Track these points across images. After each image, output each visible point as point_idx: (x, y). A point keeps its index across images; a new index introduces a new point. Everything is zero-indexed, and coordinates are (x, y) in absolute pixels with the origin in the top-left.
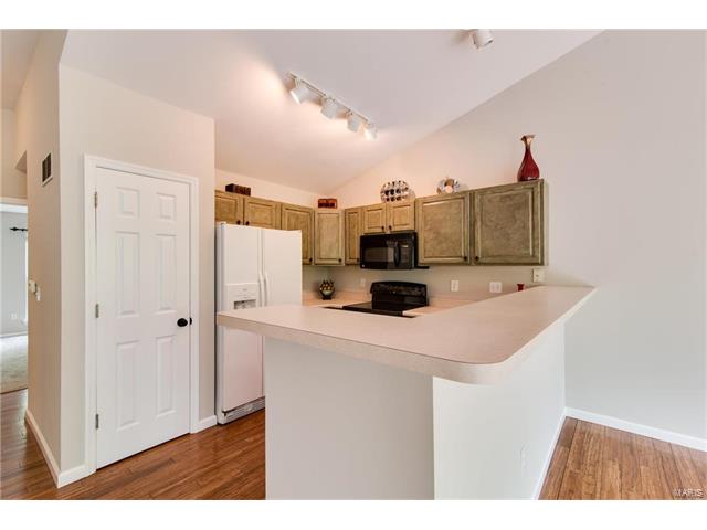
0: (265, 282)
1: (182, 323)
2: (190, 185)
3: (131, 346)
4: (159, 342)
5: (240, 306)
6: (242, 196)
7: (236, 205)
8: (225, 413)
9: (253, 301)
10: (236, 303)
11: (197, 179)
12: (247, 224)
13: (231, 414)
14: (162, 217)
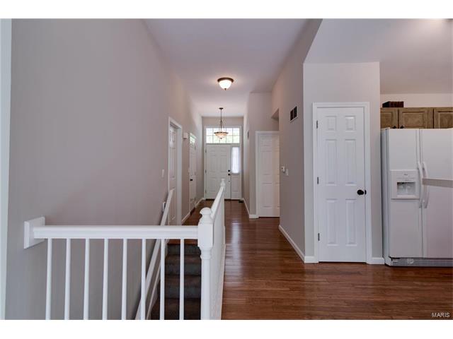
0: (423, 169)
1: (360, 192)
2: (364, 107)
3: (333, 201)
4: (348, 201)
5: (401, 187)
6: (397, 109)
7: (392, 115)
8: (392, 259)
9: (413, 183)
10: (398, 183)
11: (368, 103)
12: (402, 127)
13: (396, 261)
14: (348, 129)
